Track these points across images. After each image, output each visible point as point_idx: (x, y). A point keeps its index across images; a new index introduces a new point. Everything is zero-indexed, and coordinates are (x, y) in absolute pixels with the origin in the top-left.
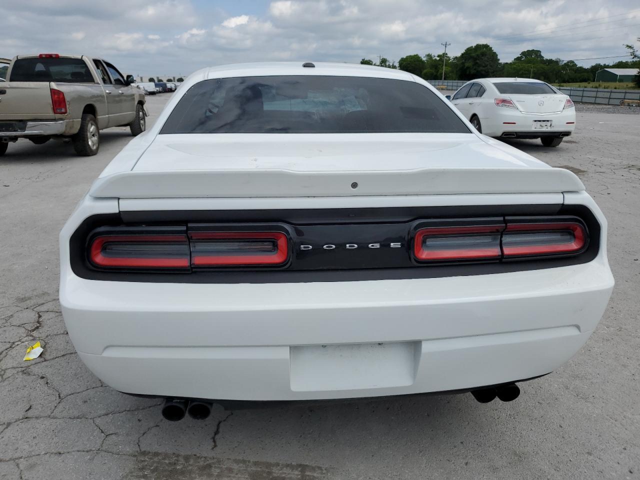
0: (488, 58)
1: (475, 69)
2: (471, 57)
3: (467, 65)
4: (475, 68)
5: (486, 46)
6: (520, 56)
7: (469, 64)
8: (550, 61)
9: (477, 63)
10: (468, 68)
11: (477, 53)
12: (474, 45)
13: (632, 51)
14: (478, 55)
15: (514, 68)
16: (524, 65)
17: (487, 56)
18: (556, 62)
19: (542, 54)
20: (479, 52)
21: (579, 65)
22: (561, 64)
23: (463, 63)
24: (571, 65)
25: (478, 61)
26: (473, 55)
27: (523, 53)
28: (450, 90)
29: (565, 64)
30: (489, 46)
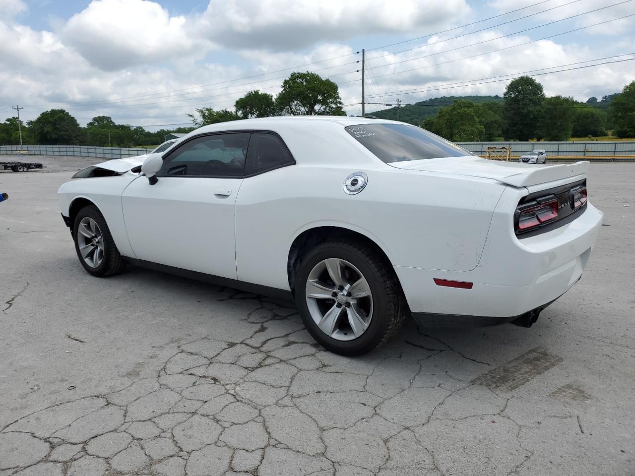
0: (67, 122)
1: (56, 134)
2: (49, 122)
3: (46, 129)
4: (55, 132)
5: (62, 111)
6: (92, 121)
7: (48, 128)
8: (123, 127)
9: (57, 128)
10: (47, 132)
11: (54, 118)
12: (49, 110)
13: (193, 119)
14: (55, 120)
15: (91, 132)
16: (100, 129)
17: (66, 121)
18: (128, 128)
19: (113, 120)
20: (56, 117)
21: (146, 131)
22: (132, 129)
23: (41, 128)
24: (139, 131)
25: (57, 126)
26: (50, 119)
27: (95, 119)
28: (31, 155)
29: (135, 129)
30: (65, 111)
